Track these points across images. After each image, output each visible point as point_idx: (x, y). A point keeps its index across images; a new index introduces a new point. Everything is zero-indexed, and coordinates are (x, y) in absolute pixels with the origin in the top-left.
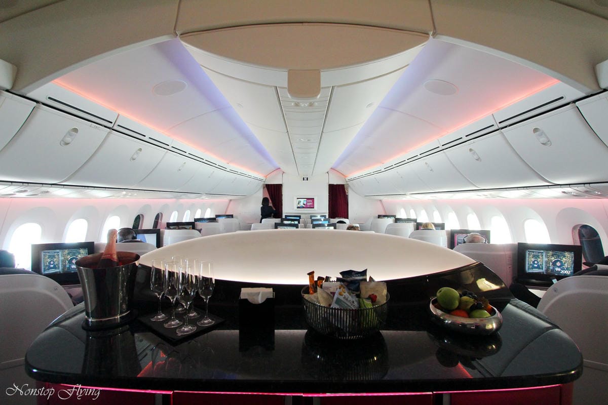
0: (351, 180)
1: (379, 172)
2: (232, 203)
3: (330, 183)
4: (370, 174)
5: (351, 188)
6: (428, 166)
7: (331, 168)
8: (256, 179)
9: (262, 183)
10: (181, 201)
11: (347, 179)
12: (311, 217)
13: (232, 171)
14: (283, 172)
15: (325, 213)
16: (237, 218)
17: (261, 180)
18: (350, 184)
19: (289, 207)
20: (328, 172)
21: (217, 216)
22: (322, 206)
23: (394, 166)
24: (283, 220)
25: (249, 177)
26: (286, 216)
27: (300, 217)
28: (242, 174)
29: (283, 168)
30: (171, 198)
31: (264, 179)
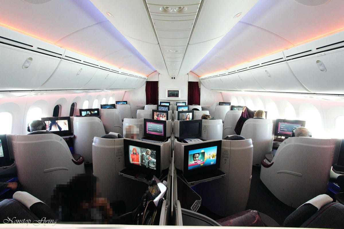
0: (202, 79)
1: (224, 75)
2: (126, 93)
3: (189, 81)
4: (217, 76)
5: (202, 84)
6: (267, 73)
7: (190, 71)
8: (141, 78)
9: (146, 80)
10: (90, 94)
11: (200, 78)
12: (177, 103)
13: (123, 74)
14: (159, 74)
15: (185, 100)
16: (129, 104)
17: (145, 79)
18: (202, 82)
19: (163, 96)
20: (188, 74)
21: (117, 102)
22: (184, 96)
23: (237, 71)
24: (158, 106)
25: (136, 77)
26: (161, 102)
27: (169, 103)
28: (130, 75)
29: (159, 71)
30: (82, 93)
31: (147, 78)
